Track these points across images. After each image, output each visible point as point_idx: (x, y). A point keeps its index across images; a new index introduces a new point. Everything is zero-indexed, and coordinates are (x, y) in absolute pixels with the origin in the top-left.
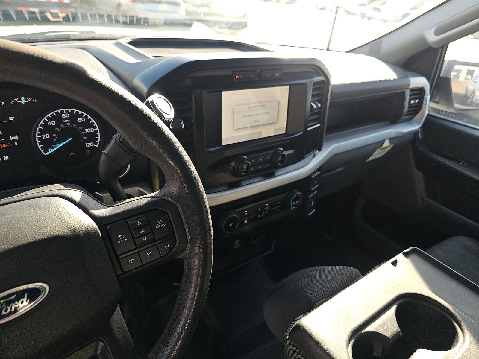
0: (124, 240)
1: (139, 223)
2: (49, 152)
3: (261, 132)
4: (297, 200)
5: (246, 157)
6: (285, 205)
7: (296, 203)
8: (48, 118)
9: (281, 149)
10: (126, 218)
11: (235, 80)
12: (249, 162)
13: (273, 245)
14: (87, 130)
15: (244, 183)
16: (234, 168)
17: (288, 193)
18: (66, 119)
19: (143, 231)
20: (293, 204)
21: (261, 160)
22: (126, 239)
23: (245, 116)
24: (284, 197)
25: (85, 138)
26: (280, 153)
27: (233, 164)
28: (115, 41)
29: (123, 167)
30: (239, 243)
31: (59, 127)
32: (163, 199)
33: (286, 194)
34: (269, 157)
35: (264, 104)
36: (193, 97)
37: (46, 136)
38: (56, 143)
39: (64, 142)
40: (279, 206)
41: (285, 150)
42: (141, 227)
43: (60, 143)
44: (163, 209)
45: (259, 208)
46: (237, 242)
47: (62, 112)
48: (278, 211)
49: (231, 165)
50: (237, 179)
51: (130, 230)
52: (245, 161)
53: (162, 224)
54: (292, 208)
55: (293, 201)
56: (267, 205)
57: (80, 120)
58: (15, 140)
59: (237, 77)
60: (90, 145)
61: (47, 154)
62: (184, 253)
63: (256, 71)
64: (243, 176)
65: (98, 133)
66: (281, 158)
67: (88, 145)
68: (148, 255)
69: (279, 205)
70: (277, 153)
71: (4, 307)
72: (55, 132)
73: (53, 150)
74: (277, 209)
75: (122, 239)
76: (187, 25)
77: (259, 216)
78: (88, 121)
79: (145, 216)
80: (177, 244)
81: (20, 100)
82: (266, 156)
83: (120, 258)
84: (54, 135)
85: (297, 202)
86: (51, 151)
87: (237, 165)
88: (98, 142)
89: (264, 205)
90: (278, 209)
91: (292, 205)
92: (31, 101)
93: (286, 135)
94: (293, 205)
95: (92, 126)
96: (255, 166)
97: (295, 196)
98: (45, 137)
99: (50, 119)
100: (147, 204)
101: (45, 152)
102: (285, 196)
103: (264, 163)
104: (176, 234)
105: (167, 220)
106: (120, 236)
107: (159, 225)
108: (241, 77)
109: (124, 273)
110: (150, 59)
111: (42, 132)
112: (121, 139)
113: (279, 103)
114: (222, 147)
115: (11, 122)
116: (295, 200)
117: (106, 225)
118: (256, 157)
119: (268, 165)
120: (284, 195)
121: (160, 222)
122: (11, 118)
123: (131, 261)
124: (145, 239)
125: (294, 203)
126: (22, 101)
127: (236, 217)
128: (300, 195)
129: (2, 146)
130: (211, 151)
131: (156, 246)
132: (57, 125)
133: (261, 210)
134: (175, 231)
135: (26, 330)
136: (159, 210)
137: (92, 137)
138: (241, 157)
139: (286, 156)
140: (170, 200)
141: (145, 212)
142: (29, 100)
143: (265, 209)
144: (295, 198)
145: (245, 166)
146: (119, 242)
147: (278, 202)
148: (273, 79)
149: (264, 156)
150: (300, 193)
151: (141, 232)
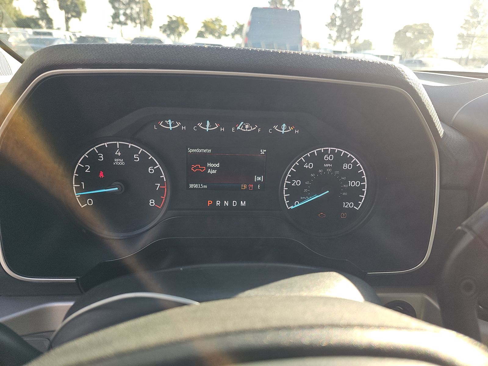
2: (294, 205)
8: (306, 158)
14: (350, 183)
18: (328, 162)
25: (344, 194)
31: (316, 173)
37: (297, 183)
43: (312, 195)
57: (346, 166)
58: (259, 182)
60: (348, 205)
61: (292, 207)
65: (365, 190)
67: (346, 205)
72: (310, 179)
73: (299, 205)
78: (356, 169)
81: (280, 128)
84: (307, 183)
88: (361, 203)
92: (293, 131)
95: (359, 177)
98: (295, 184)
99: (308, 160)
101: (290, 205)
111: (294, 176)
115: (262, 156)
122: (263, 152)
126: (282, 130)
129: (243, 187)
132: (315, 170)
137: (355, 194)
142: (291, 129)
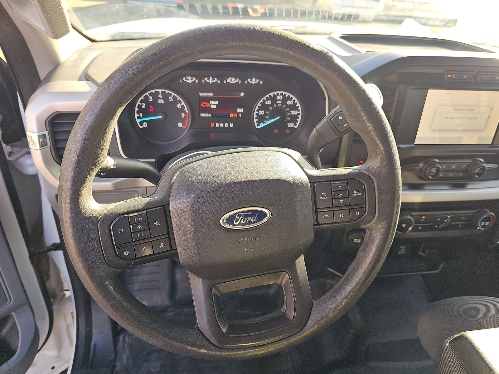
0: (325, 198)
1: (340, 187)
3: (462, 138)
4: (488, 222)
5: (437, 161)
6: (471, 223)
7: (485, 224)
8: (267, 98)
9: (482, 160)
10: (331, 181)
11: (446, 79)
12: (440, 167)
13: (441, 266)
14: (292, 112)
15: (427, 188)
16: (421, 170)
17: (477, 210)
18: (279, 100)
19: (342, 194)
20: (481, 224)
21: (454, 167)
22: (326, 198)
23: (447, 118)
24: (471, 214)
25: (288, 119)
26: (479, 164)
27: (421, 165)
28: (328, 36)
29: (327, 143)
30: (405, 249)
31: (273, 106)
32: (364, 173)
33: (475, 211)
34: (465, 166)
35: (473, 108)
36: (398, 91)
37: (262, 113)
38: (267, 119)
39: (273, 119)
40: (463, 223)
41: (486, 162)
42: (340, 191)
43: (270, 119)
44: (362, 181)
45: (438, 218)
46: (403, 248)
47: (278, 94)
48: (460, 227)
49: (419, 166)
50: (421, 181)
51: (332, 191)
52: (435, 164)
53: (358, 193)
54: (478, 228)
55: (482, 221)
56: (449, 217)
57: (289, 103)
58: (240, 113)
59: (449, 76)
61: (259, 127)
62: (370, 224)
63: (473, 71)
64: (429, 180)
65: (300, 116)
66: (479, 171)
67: (289, 125)
68: (341, 216)
69: (463, 221)
70: (475, 163)
71: (243, 218)
72: (269, 110)
74: (459, 224)
75: (324, 197)
76: (398, 21)
77: (436, 227)
78: (295, 104)
79: (346, 183)
80: (366, 214)
81: (251, 80)
82: (461, 164)
83: (318, 211)
84: (268, 112)
85: (487, 223)
86: (262, 125)
87: (425, 167)
88: (298, 124)
89: (446, 216)
90: (461, 226)
91: (479, 225)
92: (259, 83)
93: (491, 146)
94: (481, 226)
95: (296, 109)
96: (445, 173)
97: (487, 216)
99: (268, 99)
100: (349, 174)
101: (258, 125)
102: (473, 213)
103: (456, 171)
104: (367, 205)
105: (362, 191)
106: (323, 194)
107: (355, 193)
108: (454, 76)
109: (318, 224)
110: (361, 54)
111: (260, 109)
112: (332, 119)
113: (492, 109)
114: (414, 145)
115: (242, 97)
116: (485, 220)
117: (315, 183)
118: (450, 163)
119: (461, 175)
120: (473, 211)
121: (356, 191)
122: (242, 94)
123: (326, 216)
124: (341, 201)
125: (483, 223)
126: (252, 82)
127: (410, 220)
128: (492, 216)
129: (231, 116)
130: (401, 147)
131: (349, 210)
132: (272, 105)
133: (440, 221)
134: (367, 202)
135: (251, 239)
136: (358, 180)
137: (294, 119)
138: (431, 160)
139: (486, 169)
140: (370, 175)
141: (346, 180)
142: (258, 81)
143: (445, 221)
144: (485, 217)
145: (434, 170)
146: (321, 198)
147: (463, 218)
148: (491, 82)
149: (459, 164)
150: (493, 214)
151: (340, 195)
